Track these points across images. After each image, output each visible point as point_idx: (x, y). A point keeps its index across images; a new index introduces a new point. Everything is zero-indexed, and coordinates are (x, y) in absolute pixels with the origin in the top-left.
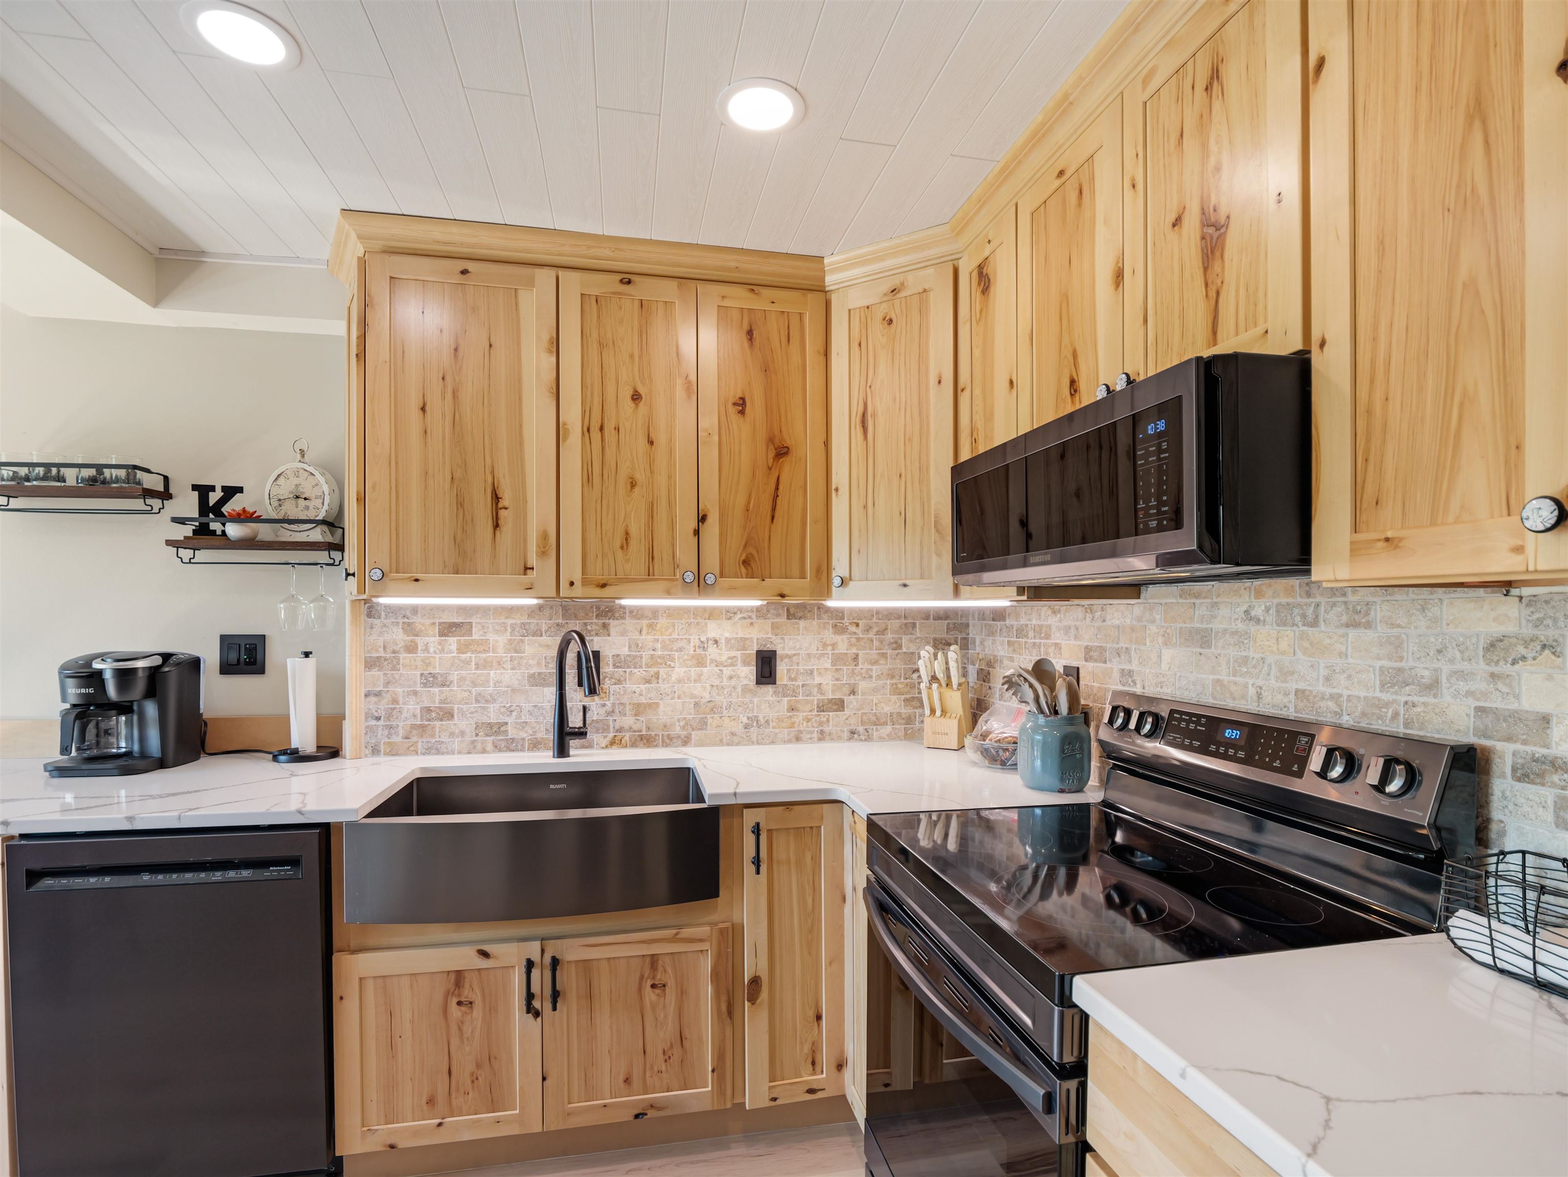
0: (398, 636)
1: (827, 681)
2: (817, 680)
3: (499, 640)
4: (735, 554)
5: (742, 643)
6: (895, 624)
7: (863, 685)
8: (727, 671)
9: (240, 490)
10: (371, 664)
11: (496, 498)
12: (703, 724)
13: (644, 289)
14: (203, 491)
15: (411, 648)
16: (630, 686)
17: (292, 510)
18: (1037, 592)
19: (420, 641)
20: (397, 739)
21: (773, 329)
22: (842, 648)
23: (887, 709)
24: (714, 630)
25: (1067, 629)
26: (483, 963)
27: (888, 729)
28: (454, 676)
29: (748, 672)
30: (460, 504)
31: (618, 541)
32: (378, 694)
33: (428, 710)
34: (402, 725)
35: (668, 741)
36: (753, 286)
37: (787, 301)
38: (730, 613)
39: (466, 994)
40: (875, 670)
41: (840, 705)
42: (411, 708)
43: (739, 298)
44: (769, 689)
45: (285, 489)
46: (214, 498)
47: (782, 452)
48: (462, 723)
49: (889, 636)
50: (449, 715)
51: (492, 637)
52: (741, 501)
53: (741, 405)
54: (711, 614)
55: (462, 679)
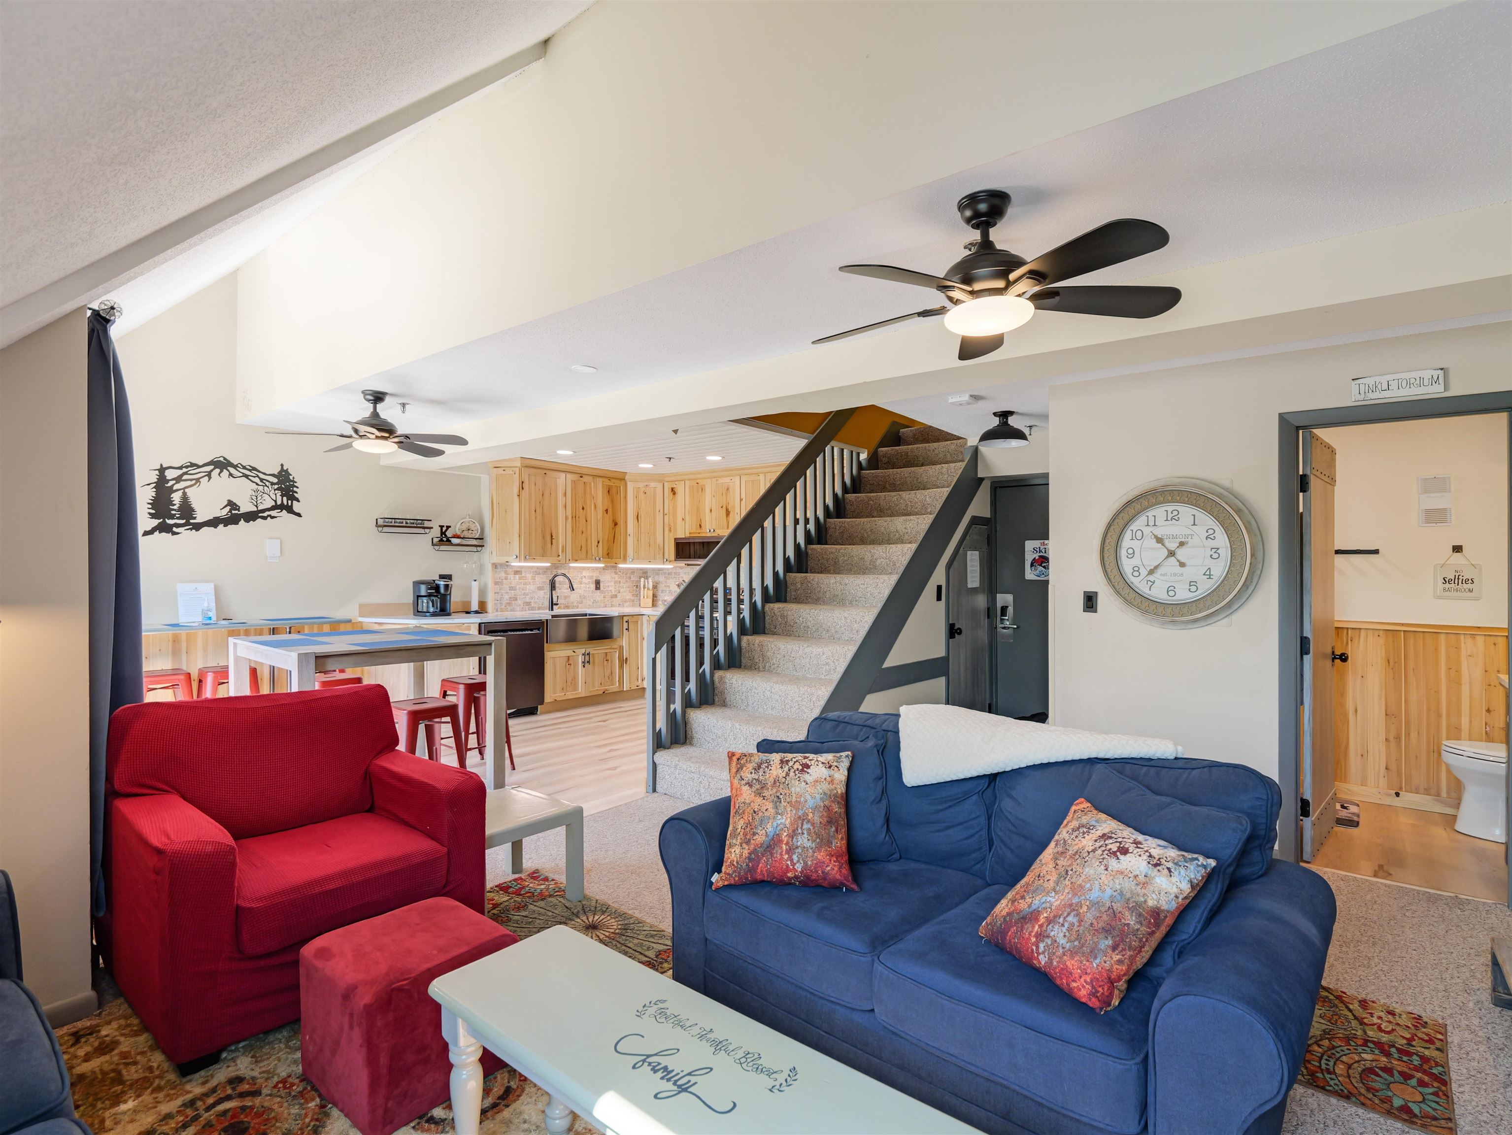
0: (503, 575)
1: (612, 589)
2: (610, 589)
3: (529, 576)
4: (606, 552)
5: (591, 577)
6: (629, 572)
7: (622, 590)
8: (588, 586)
9: (450, 527)
10: (496, 583)
11: (552, 536)
12: (582, 602)
13: (586, 479)
14: (442, 527)
15: (506, 579)
16: (563, 590)
17: (466, 534)
18: (688, 565)
19: (509, 576)
20: (503, 607)
21: (614, 491)
22: (617, 579)
23: (628, 597)
24: (585, 573)
25: (685, 573)
26: (574, 654)
27: (628, 604)
28: (518, 588)
29: (593, 586)
30: (543, 538)
31: (579, 548)
32: (498, 593)
33: (511, 598)
34: (504, 602)
35: (573, 607)
36: (610, 479)
37: (617, 483)
38: (588, 568)
39: (570, 662)
40: (625, 586)
41: (616, 596)
42: (506, 597)
43: (607, 482)
44: (598, 591)
45: (464, 527)
46: (444, 529)
47: (616, 524)
48: (520, 602)
49: (628, 575)
50: (516, 599)
51: (527, 575)
52: (606, 538)
53: (607, 511)
54: (584, 568)
55: (520, 588)
